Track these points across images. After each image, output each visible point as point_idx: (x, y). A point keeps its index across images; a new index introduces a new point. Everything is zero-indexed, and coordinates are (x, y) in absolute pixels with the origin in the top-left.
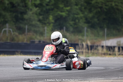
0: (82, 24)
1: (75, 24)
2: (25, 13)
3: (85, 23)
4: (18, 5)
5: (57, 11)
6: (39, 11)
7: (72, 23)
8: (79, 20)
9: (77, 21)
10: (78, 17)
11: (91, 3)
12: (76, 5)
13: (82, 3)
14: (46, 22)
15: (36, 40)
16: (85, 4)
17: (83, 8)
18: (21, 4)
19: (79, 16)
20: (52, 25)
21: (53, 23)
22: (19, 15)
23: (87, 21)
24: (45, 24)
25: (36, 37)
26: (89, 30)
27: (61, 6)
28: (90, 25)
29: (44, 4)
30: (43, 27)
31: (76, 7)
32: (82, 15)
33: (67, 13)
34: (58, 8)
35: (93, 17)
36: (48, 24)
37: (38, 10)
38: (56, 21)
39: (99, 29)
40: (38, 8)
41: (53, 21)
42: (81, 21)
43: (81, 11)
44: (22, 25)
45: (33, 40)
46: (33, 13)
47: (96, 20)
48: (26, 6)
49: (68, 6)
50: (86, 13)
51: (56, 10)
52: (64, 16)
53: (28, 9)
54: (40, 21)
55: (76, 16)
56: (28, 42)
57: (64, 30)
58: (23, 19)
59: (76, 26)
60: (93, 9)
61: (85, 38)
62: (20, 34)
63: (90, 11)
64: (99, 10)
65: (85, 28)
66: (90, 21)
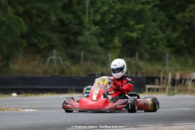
0: (162, 48)
1: (152, 48)
2: (80, 33)
3: (167, 46)
4: (70, 23)
5: (126, 31)
6: (100, 30)
7: (147, 47)
8: (157, 43)
9: (155, 44)
10: (156, 39)
11: (175, 18)
12: (154, 21)
13: (163, 18)
14: (110, 46)
15: (97, 73)
16: (167, 20)
17: (164, 24)
18: (74, 22)
19: (158, 37)
20: (118, 50)
21: (119, 47)
22: (72, 37)
23: (170, 45)
24: (109, 49)
25: (96, 69)
26: (172, 56)
27: (131, 23)
28: (174, 49)
29: (107, 21)
30: (106, 54)
31: (153, 24)
32: (162, 35)
33: (140, 32)
34: (127, 26)
35: (179, 38)
36: (112, 50)
37: (98, 29)
38: (124, 44)
39: (186, 55)
40: (97, 27)
41: (120, 45)
42: (160, 44)
43: (161, 29)
44: (75, 52)
45: (92, 73)
46: (91, 34)
47: (182, 42)
48: (81, 23)
49: (141, 23)
50: (168, 33)
51: (123, 28)
52: (135, 38)
53: (85, 28)
54: (101, 44)
55: (154, 37)
56: (85, 76)
57: (137, 57)
58: (77, 43)
59: (153, 52)
60: (178, 26)
61: (167, 68)
62: (72, 64)
63: (174, 29)
64: (187, 27)
65: (168, 55)
66: (175, 43)
